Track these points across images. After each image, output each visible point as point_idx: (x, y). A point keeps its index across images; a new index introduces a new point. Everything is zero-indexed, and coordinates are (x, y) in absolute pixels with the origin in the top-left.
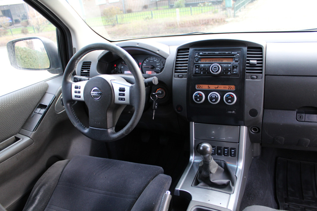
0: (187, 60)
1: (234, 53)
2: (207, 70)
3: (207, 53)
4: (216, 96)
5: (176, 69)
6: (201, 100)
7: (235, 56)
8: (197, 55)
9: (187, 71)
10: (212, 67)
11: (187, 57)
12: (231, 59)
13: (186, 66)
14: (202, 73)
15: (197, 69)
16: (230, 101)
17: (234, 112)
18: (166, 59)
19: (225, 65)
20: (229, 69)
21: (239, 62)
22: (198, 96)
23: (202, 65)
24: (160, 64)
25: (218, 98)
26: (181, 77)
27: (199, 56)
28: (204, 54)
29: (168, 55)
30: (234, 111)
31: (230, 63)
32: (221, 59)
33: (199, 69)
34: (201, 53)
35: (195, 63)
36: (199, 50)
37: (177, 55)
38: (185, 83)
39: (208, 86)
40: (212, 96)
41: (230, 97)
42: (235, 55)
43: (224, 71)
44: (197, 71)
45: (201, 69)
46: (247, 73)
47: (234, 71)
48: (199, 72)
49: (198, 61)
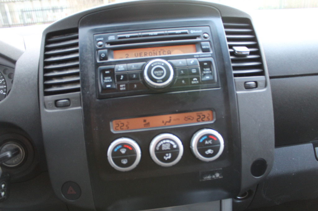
0: (76, 59)
1: (194, 32)
2: (137, 78)
3: (128, 35)
4: (172, 145)
5: (46, 86)
6: (131, 160)
7: (198, 39)
8: (100, 43)
9: (78, 86)
10: (150, 68)
11: (76, 52)
12: (191, 47)
13: (76, 74)
14: (122, 87)
15: (108, 79)
16: (210, 151)
17: (218, 175)
18: (14, 62)
19: (180, 62)
20: (194, 71)
21: (211, 52)
22: (123, 151)
23: (121, 67)
24: (5, 81)
25: (178, 148)
26: (65, 106)
27: (108, 46)
28: (120, 38)
29: (21, 53)
30: (219, 172)
31: (191, 57)
32: (166, 49)
33: (113, 78)
34: (112, 38)
35: (97, 65)
36: (106, 31)
37: (46, 49)
38: (80, 119)
39: (145, 121)
40: (161, 146)
41: (210, 142)
42: (199, 36)
43: (181, 77)
44: (108, 83)
45: (119, 77)
46: (236, 75)
47: (205, 75)
48: (115, 86)
49: (105, 58)
